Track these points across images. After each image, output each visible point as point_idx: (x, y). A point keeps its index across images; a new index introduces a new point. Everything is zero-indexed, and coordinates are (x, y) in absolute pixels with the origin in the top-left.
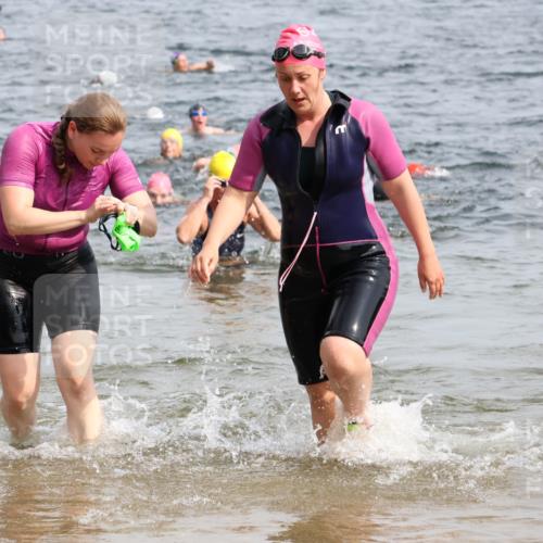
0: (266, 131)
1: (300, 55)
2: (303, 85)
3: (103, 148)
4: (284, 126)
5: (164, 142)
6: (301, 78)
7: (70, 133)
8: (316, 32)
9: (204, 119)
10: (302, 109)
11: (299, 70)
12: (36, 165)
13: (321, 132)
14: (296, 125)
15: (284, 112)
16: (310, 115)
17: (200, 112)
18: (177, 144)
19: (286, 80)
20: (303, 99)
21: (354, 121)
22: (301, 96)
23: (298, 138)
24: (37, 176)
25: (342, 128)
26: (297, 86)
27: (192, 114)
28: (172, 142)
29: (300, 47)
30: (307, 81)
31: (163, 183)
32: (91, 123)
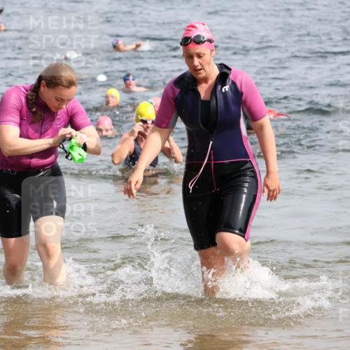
0: (178, 91)
1: (198, 41)
2: (200, 60)
3: (63, 98)
4: (190, 87)
5: (107, 97)
6: (199, 56)
7: (42, 88)
8: (208, 26)
9: (133, 83)
10: (200, 76)
11: (198, 51)
12: (21, 112)
13: (214, 91)
14: (197, 86)
15: (189, 78)
16: (205, 80)
17: (131, 78)
18: (116, 98)
19: (189, 57)
20: (201, 69)
21: (234, 83)
22: (199, 67)
23: (198, 94)
24: (21, 119)
25: (227, 88)
26: (197, 61)
27: (126, 79)
28: (112, 97)
29: (198, 36)
30: (204, 58)
31: (107, 122)
32: (54, 81)
